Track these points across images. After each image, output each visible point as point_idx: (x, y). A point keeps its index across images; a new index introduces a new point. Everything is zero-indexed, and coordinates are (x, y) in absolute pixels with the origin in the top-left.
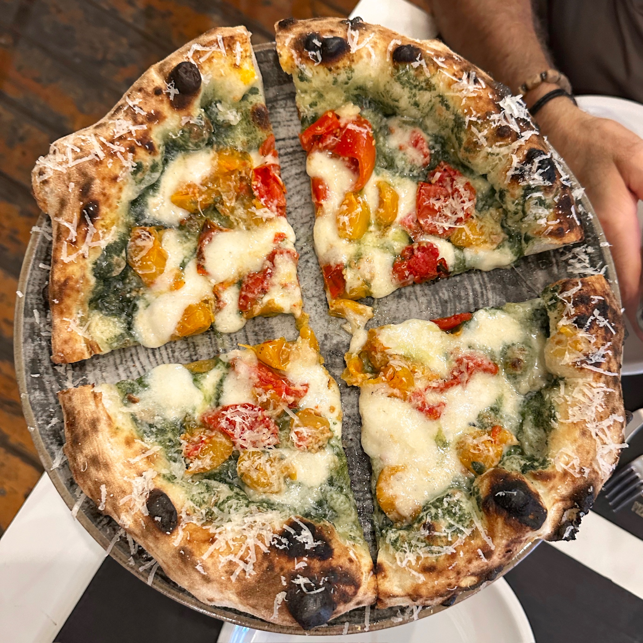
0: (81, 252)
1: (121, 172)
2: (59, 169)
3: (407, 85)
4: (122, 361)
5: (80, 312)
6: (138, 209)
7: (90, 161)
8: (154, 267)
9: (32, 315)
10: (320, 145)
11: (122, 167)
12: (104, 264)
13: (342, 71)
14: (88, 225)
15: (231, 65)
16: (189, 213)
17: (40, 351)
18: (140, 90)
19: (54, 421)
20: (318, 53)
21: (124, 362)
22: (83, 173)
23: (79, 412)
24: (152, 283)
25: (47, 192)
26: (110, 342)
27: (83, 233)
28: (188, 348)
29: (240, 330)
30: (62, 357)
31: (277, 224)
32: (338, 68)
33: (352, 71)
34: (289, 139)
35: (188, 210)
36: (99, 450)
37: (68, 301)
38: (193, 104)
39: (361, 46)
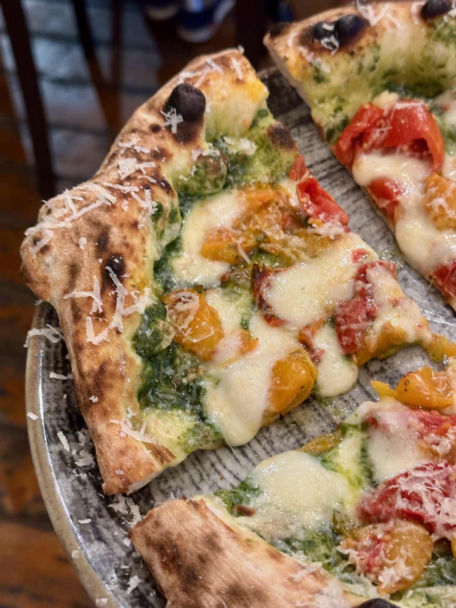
0: (113, 325)
1: (140, 216)
2: (62, 224)
3: (451, 39)
4: (201, 476)
5: (129, 410)
6: (164, 275)
7: (101, 208)
8: (212, 328)
9: (58, 441)
10: (365, 146)
11: (140, 209)
12: (148, 333)
13: (366, 51)
14: (114, 287)
15: (233, 82)
16: (228, 265)
17: (81, 488)
18: (134, 131)
19: (134, 582)
20: (333, 39)
21: (205, 477)
22: (94, 223)
23: (180, 535)
24: (213, 352)
25: (48, 265)
26: (183, 440)
27: (110, 299)
28: (291, 432)
29: (353, 387)
30: (121, 477)
31: (349, 241)
32: (361, 48)
33: (379, 48)
34: (317, 163)
35: (227, 261)
36: (236, 574)
37: (111, 395)
38: (199, 136)
39: (381, 16)
